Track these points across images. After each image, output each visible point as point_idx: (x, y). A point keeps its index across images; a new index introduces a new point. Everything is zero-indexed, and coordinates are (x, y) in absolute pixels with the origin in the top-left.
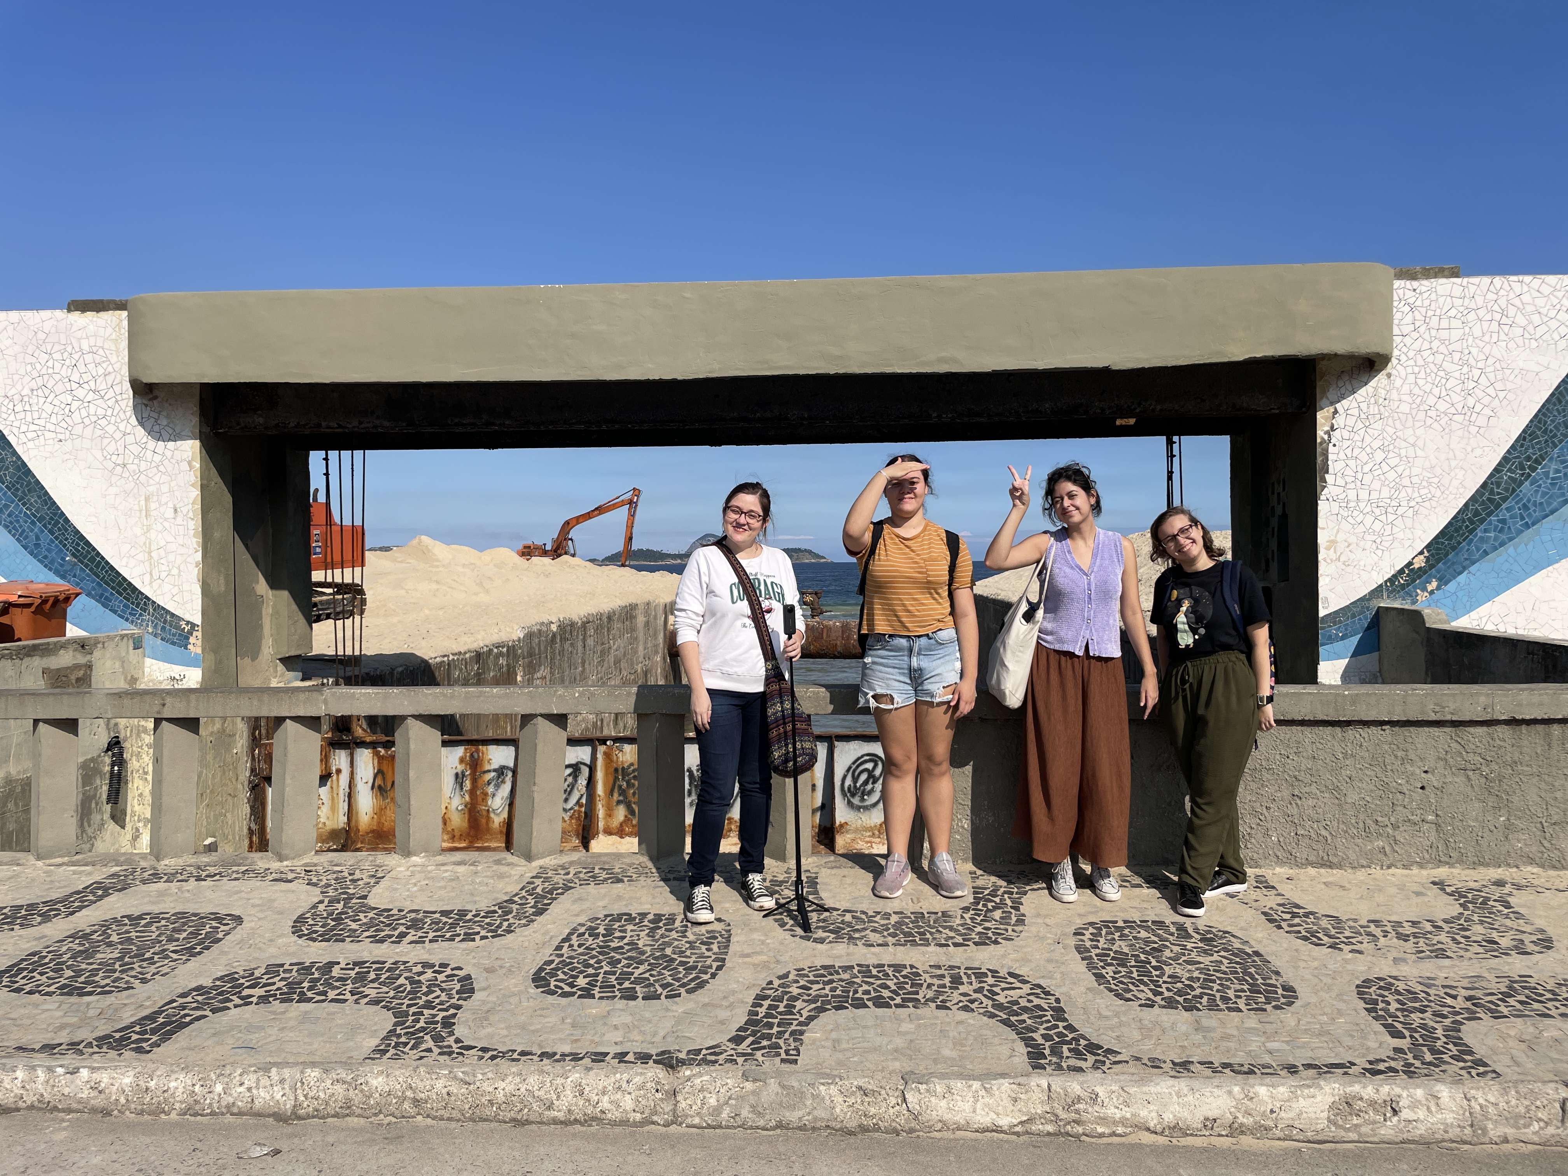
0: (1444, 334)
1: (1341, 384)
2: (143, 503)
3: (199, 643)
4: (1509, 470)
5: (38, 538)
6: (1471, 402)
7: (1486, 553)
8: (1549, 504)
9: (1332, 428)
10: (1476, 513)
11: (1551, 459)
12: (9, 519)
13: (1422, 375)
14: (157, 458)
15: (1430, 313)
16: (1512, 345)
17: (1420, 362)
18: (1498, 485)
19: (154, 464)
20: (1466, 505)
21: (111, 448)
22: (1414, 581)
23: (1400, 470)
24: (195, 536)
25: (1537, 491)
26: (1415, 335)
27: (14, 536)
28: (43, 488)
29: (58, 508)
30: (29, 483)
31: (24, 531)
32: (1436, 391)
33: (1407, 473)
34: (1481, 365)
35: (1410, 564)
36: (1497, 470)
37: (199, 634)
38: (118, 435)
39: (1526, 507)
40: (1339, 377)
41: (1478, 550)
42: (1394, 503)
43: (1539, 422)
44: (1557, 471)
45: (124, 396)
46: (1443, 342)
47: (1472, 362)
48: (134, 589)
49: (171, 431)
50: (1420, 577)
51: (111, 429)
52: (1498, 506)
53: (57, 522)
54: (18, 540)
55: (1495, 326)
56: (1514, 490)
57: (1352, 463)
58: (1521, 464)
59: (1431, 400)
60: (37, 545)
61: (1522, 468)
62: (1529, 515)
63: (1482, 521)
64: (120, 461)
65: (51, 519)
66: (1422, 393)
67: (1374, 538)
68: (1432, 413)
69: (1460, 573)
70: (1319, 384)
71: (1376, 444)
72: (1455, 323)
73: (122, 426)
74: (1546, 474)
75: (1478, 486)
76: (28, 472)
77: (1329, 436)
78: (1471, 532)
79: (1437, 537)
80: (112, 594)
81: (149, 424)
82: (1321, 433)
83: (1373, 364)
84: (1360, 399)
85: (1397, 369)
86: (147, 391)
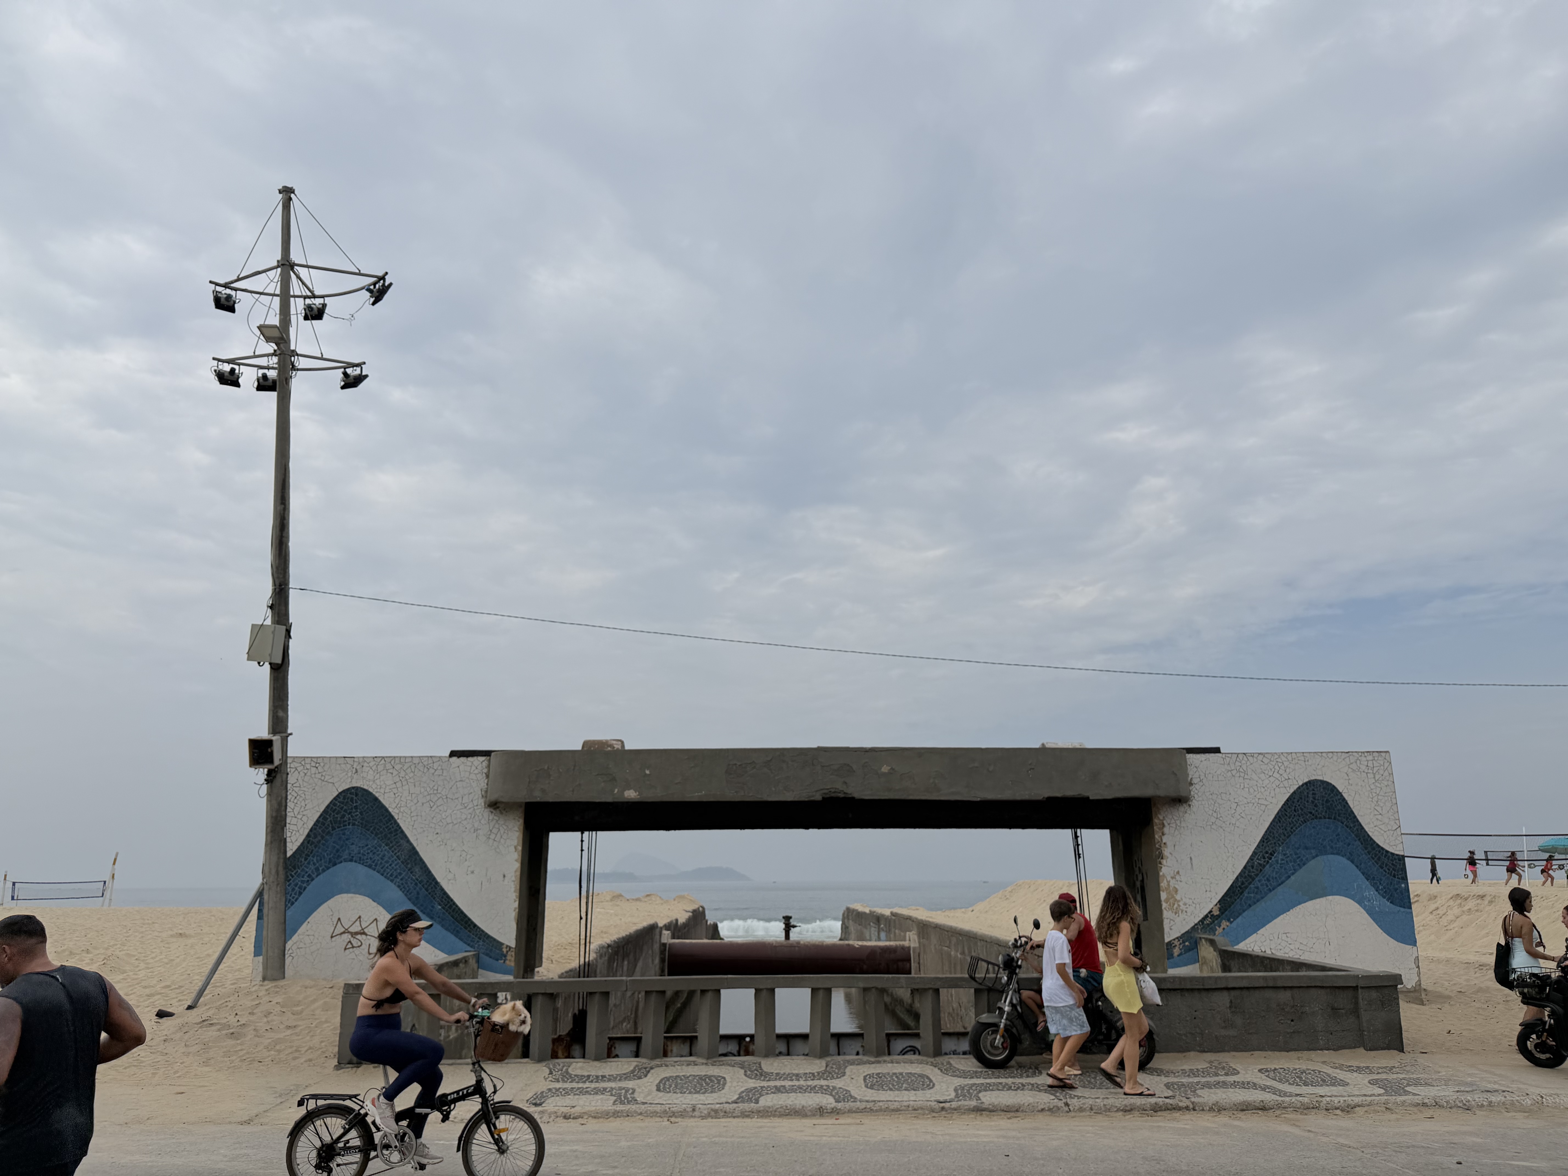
0: (1216, 784)
1: (1165, 811)
2: (485, 872)
3: (513, 959)
4: (1258, 859)
5: (418, 893)
6: (1233, 821)
7: (1250, 906)
8: (1280, 878)
9: (1163, 834)
10: (1243, 883)
11: (1279, 853)
12: (401, 882)
13: (1207, 806)
14: (495, 845)
15: (1208, 771)
16: (1252, 791)
17: (1205, 799)
18: (1253, 867)
19: (493, 848)
20: (1237, 878)
21: (469, 839)
22: (1214, 922)
24: (515, 892)
25: (1273, 871)
26: (1201, 784)
27: (403, 892)
28: (424, 862)
29: (432, 875)
30: (416, 859)
31: (409, 889)
32: (1215, 815)
33: (1204, 860)
34: (1237, 801)
35: (1211, 912)
36: (1251, 859)
37: (513, 954)
38: (473, 831)
39: (1268, 880)
40: (1164, 808)
41: (1246, 903)
43: (1270, 832)
44: (1282, 860)
45: (479, 807)
47: (1231, 798)
48: (475, 925)
49: (506, 829)
50: (1217, 919)
51: (468, 827)
52: (1253, 879)
53: (431, 884)
54: (406, 895)
55: (1242, 780)
56: (1261, 870)
57: (1174, 854)
58: (1263, 855)
59: (1213, 820)
60: (417, 898)
61: (1264, 858)
62: (1271, 884)
63: (1246, 887)
64: (473, 845)
65: (428, 881)
66: (1207, 816)
67: (1190, 897)
68: (1214, 827)
69: (1238, 917)
70: (1154, 809)
72: (1221, 778)
73: (476, 825)
74: (1277, 861)
75: (1242, 867)
76: (417, 853)
77: (1162, 839)
78: (1242, 892)
79: (1223, 896)
80: (461, 929)
81: (492, 824)
82: (1156, 836)
83: (1180, 800)
84: (1175, 818)
85: (1194, 803)
86: (494, 805)
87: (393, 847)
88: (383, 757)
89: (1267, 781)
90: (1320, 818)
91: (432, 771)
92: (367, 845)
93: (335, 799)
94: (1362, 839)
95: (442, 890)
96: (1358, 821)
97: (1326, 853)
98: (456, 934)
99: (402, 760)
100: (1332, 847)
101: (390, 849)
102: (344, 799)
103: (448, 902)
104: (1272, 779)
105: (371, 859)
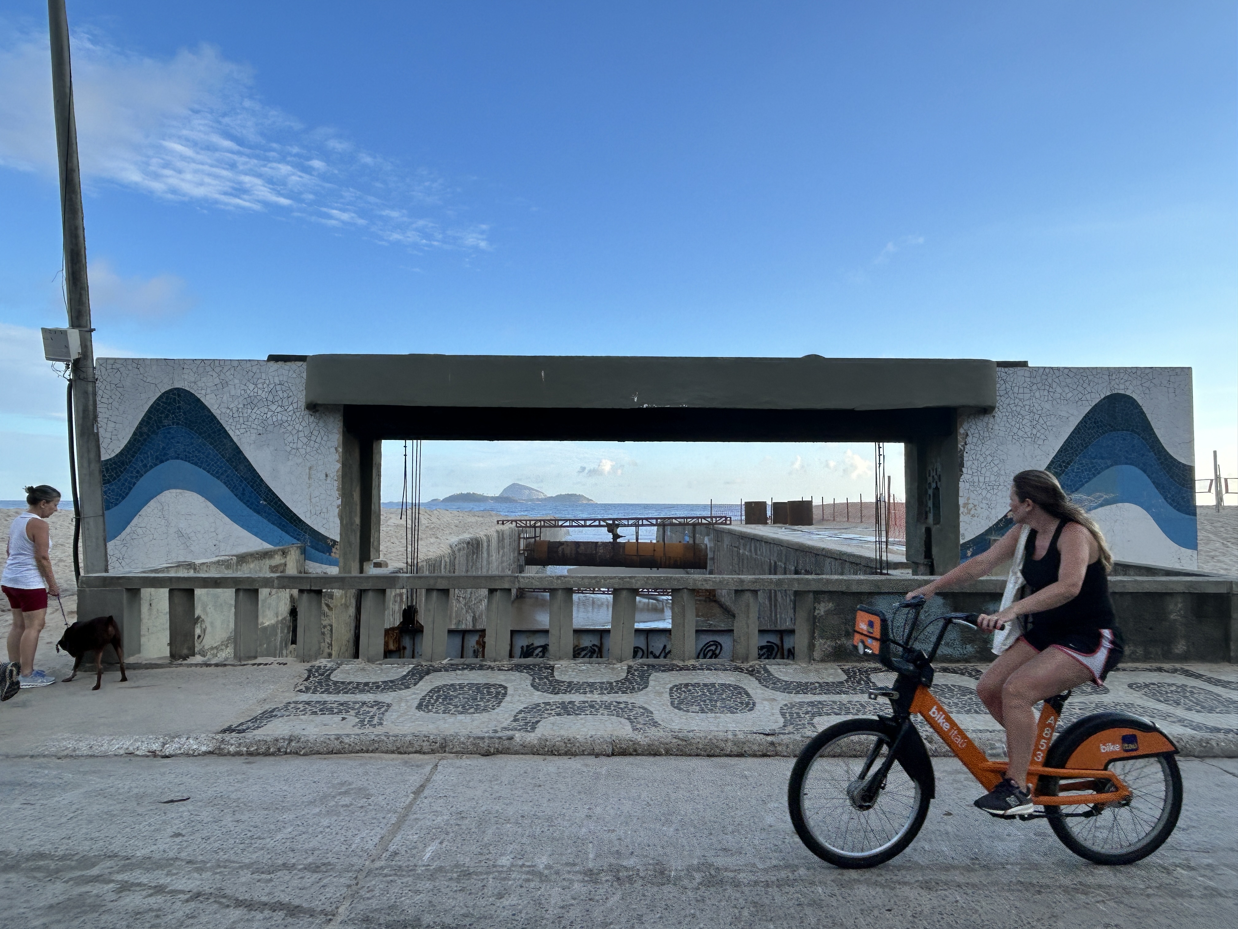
0: (1021, 396)
1: (969, 420)
2: (308, 470)
3: (338, 552)
5: (244, 490)
6: (1035, 431)
9: (966, 444)
11: (1075, 462)
12: (227, 479)
13: (1010, 417)
14: (316, 445)
15: (1014, 385)
16: (1055, 402)
17: (1009, 410)
19: (314, 449)
21: (290, 439)
23: (999, 466)
24: (337, 490)
25: (1068, 479)
26: (1006, 396)
27: (229, 488)
28: (248, 461)
29: (257, 473)
30: (240, 458)
31: (235, 486)
32: (1017, 425)
33: (1003, 468)
34: (1039, 412)
37: (339, 547)
38: (294, 432)
40: (969, 417)
42: (997, 484)
43: (1069, 443)
44: (1078, 469)
46: (1020, 400)
47: (1035, 410)
48: (300, 520)
49: (326, 430)
51: (290, 428)
53: (256, 481)
54: (232, 491)
55: (1046, 393)
57: (976, 462)
59: (1015, 430)
60: (243, 494)
61: (1060, 466)
64: (295, 446)
65: (253, 479)
66: (1010, 426)
67: (987, 502)
68: (1016, 437)
70: (959, 419)
71: (987, 453)
72: (1027, 391)
73: (297, 427)
74: (1073, 470)
76: (240, 452)
77: (964, 448)
80: (287, 523)
81: (312, 426)
82: (960, 446)
83: (986, 410)
84: (979, 429)
85: (998, 413)
86: (313, 407)
87: (217, 446)
88: (203, 360)
89: (1070, 395)
90: (1118, 430)
91: (251, 374)
92: (192, 444)
93: (158, 399)
94: (1156, 451)
95: (268, 487)
96: (1154, 433)
97: (1121, 463)
98: (283, 528)
99: (222, 363)
100: (1127, 458)
101: (215, 447)
102: (167, 399)
103: (274, 499)
104: (1076, 392)
105: (196, 456)
